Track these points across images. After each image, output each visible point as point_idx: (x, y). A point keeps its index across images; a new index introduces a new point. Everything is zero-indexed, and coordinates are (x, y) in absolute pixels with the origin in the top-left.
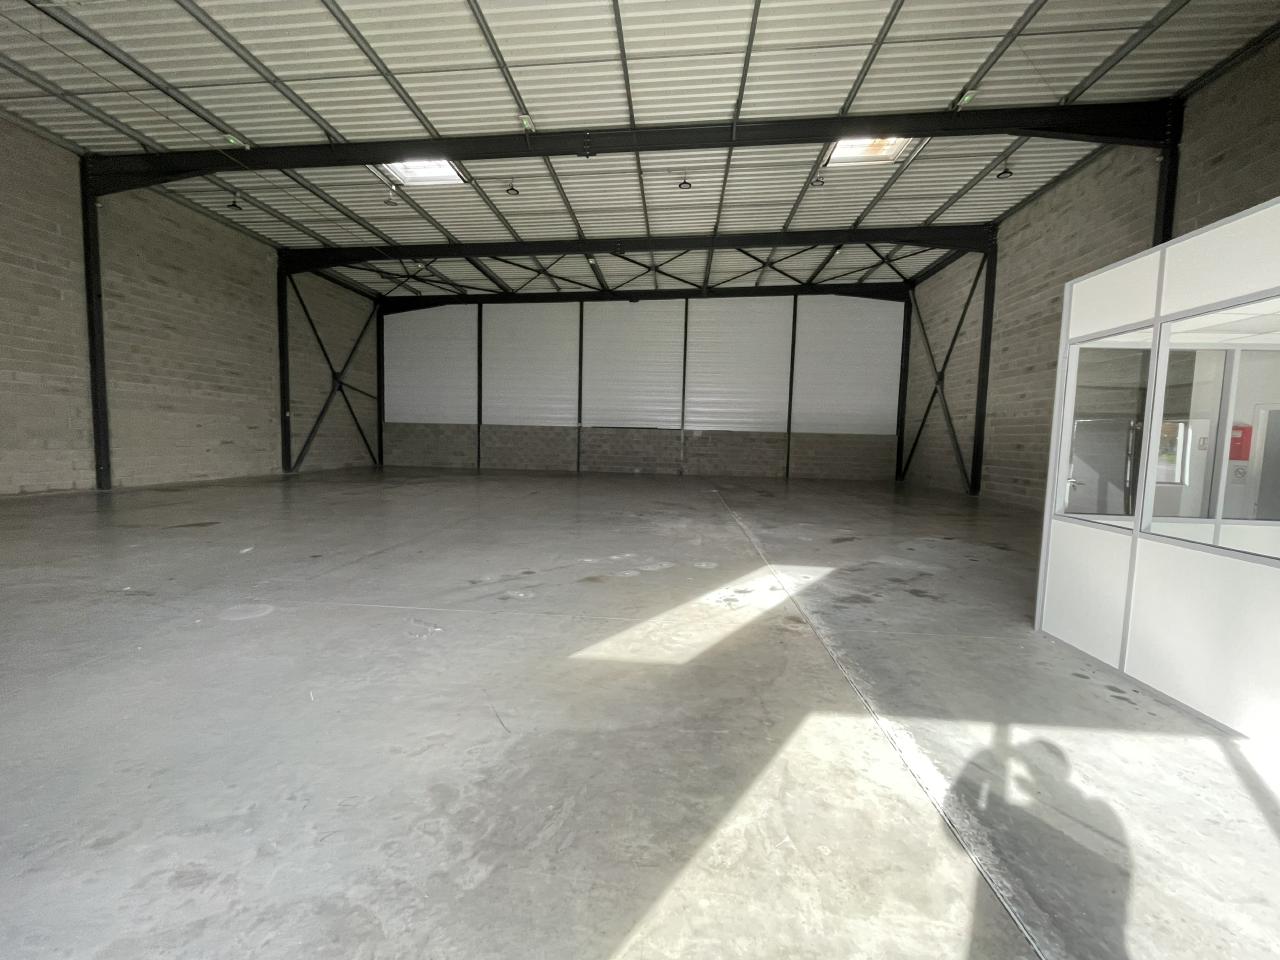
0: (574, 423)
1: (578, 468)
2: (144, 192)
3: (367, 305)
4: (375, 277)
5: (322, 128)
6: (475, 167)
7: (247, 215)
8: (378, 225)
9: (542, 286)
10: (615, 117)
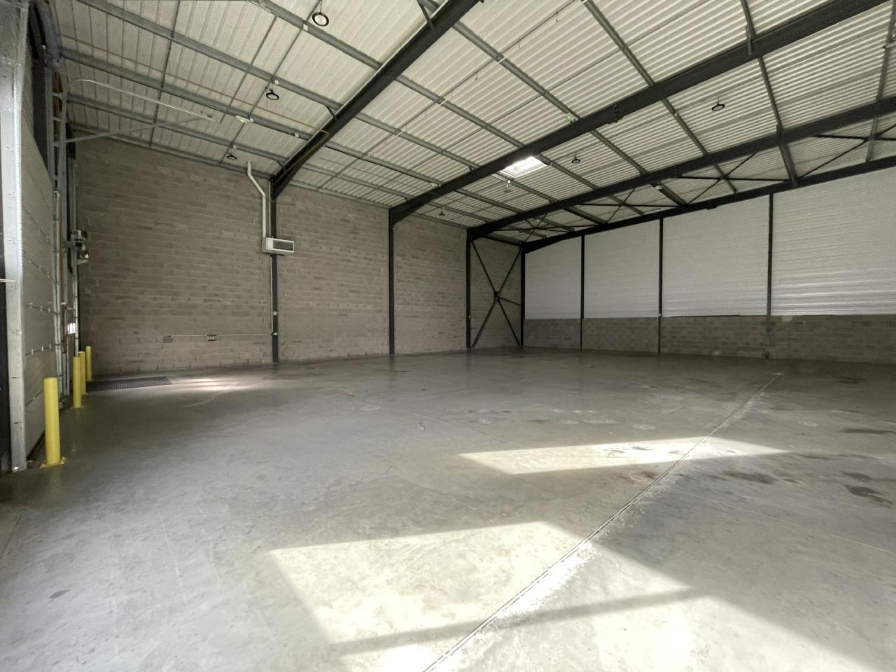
0: (656, 315)
1: (659, 350)
2: (409, 218)
3: (516, 249)
4: (517, 233)
5: (467, 165)
6: (551, 154)
7: (449, 216)
8: (509, 203)
9: (627, 214)
10: (639, 84)
